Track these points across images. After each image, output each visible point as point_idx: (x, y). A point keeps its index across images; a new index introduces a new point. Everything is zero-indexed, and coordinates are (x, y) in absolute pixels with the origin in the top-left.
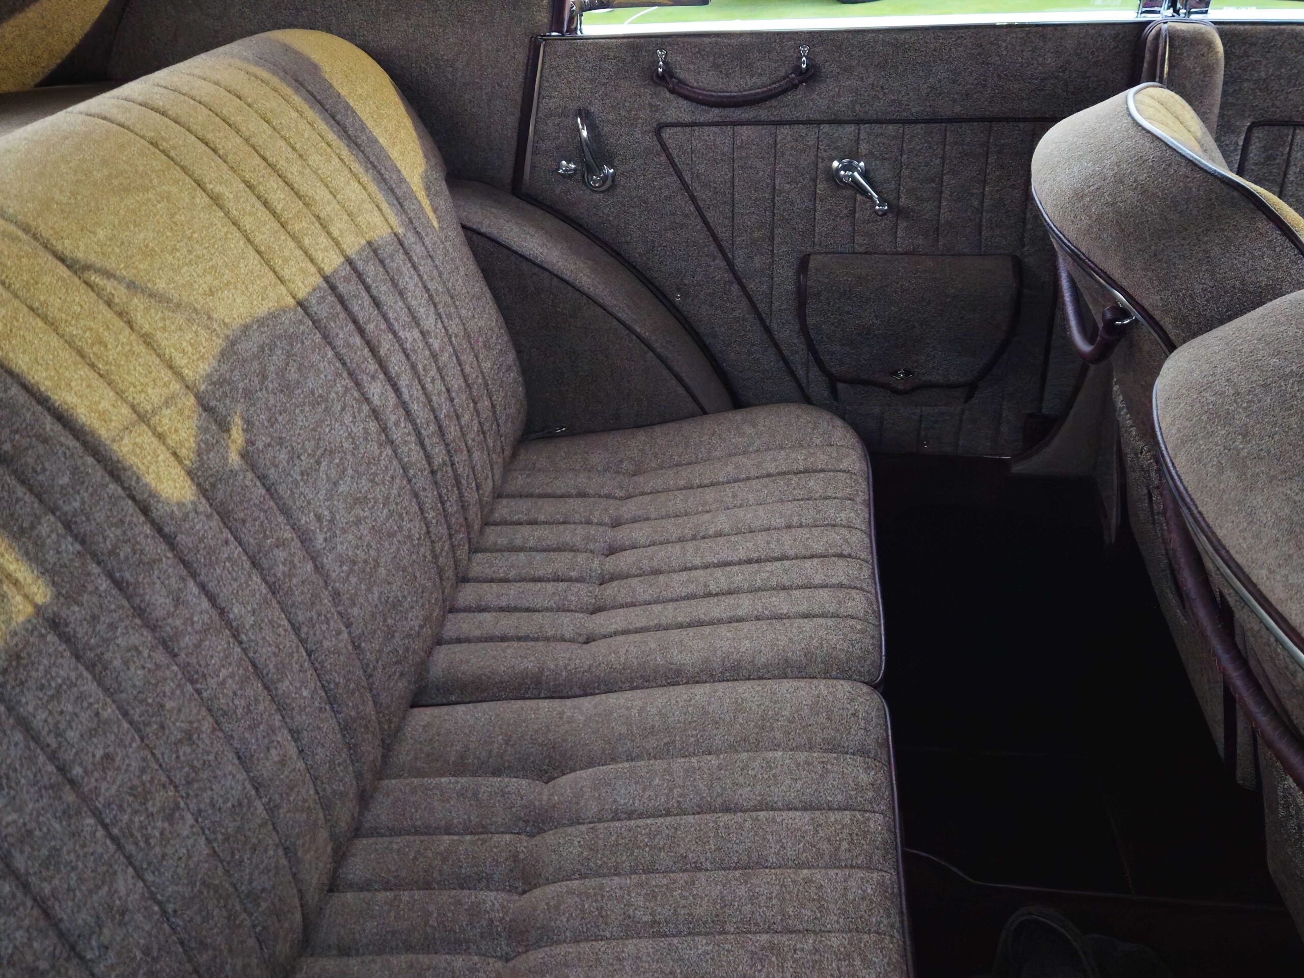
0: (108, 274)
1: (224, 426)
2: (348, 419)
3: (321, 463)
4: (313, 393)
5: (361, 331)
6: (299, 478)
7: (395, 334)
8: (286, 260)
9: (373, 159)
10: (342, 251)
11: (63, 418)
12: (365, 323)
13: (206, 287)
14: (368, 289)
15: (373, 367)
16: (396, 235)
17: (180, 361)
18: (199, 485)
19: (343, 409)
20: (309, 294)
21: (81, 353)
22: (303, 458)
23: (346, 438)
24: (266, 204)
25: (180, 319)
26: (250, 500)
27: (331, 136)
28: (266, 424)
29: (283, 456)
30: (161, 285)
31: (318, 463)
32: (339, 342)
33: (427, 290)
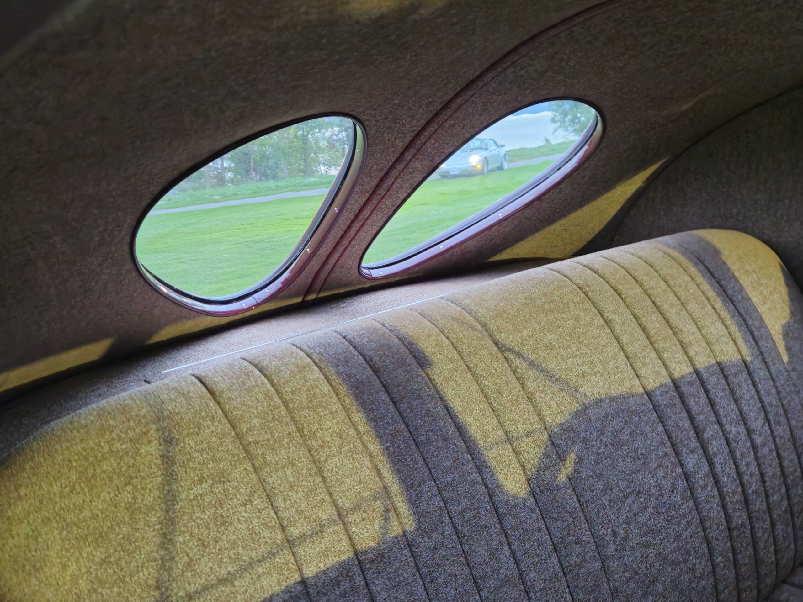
0: (520, 355)
1: (562, 458)
2: (660, 474)
3: (628, 498)
4: (637, 451)
5: (692, 419)
6: (607, 503)
7: (721, 425)
8: (645, 365)
9: (741, 310)
10: (693, 365)
11: (461, 430)
12: (697, 414)
13: (581, 372)
14: (707, 392)
15: (694, 443)
16: (744, 361)
17: (546, 412)
18: (532, 489)
19: (659, 466)
20: (656, 388)
21: (486, 396)
22: (614, 491)
23: (655, 487)
24: (644, 330)
25: (555, 387)
26: (564, 508)
27: (712, 294)
28: (593, 463)
29: (599, 486)
30: (551, 366)
31: (626, 497)
32: (670, 423)
33: (761, 401)
